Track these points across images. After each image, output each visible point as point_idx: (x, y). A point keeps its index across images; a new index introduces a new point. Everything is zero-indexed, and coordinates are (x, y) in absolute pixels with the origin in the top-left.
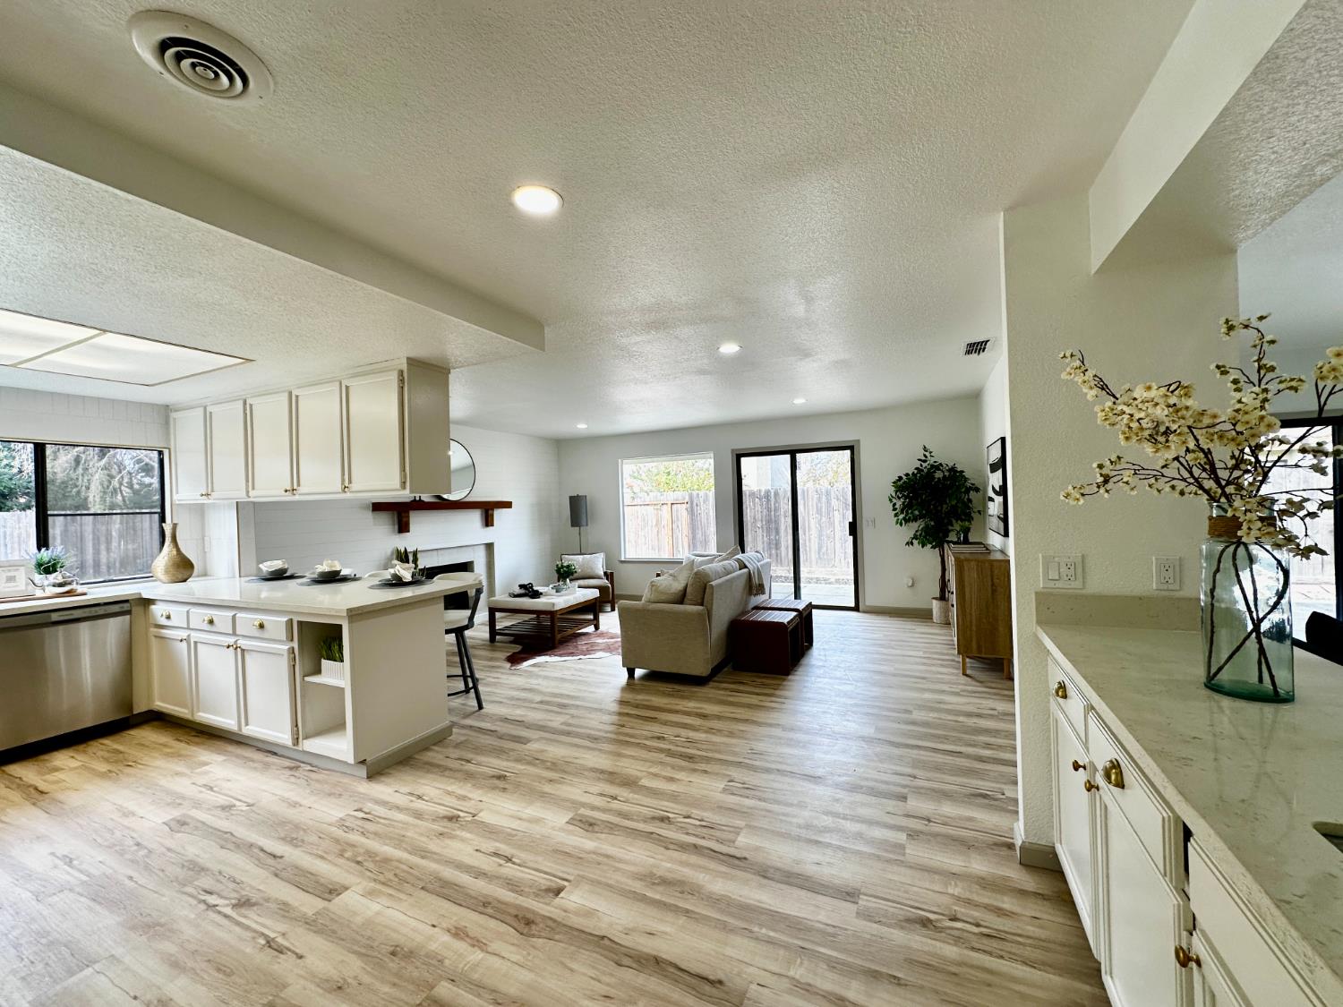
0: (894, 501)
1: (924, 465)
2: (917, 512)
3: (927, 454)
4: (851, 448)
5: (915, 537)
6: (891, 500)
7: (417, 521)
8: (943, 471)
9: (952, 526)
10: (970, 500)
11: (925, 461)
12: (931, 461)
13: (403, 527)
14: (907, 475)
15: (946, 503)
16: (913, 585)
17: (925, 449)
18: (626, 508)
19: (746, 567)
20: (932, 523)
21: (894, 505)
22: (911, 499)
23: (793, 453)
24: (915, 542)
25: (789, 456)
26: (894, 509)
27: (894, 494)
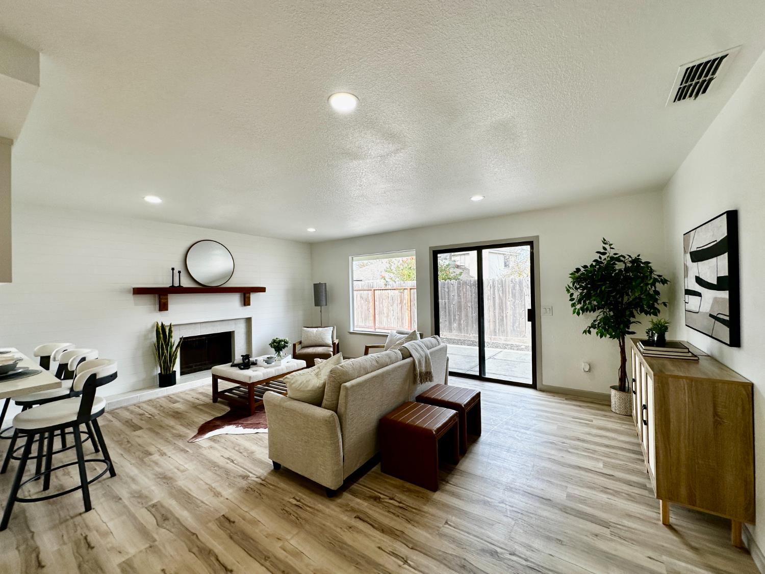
0: (571, 291)
1: (603, 257)
2: (595, 303)
3: (607, 247)
4: (531, 243)
5: (593, 326)
6: (568, 291)
7: (174, 301)
8: (624, 263)
9: (634, 317)
10: (657, 293)
11: (604, 254)
12: (611, 253)
13: (163, 307)
14: (585, 267)
15: (628, 295)
16: (590, 370)
17: (605, 242)
18: (355, 293)
19: (411, 356)
20: (612, 313)
21: (572, 295)
22: (589, 290)
23: (479, 249)
24: (594, 331)
25: (475, 252)
26: (572, 300)
27: (571, 285)
